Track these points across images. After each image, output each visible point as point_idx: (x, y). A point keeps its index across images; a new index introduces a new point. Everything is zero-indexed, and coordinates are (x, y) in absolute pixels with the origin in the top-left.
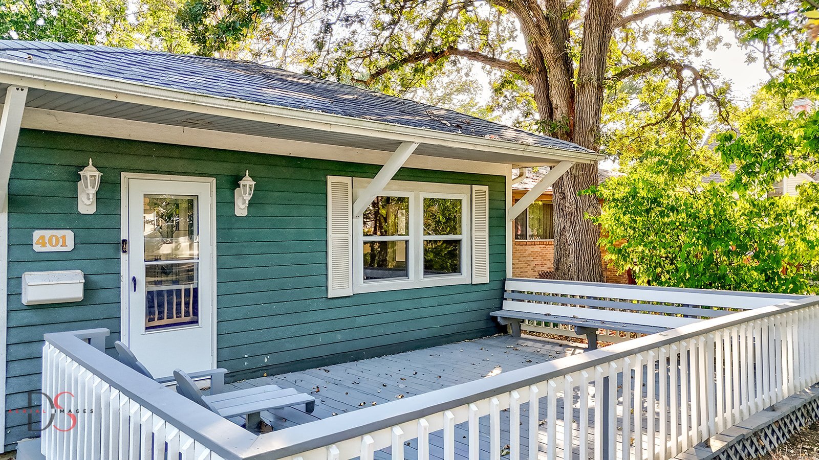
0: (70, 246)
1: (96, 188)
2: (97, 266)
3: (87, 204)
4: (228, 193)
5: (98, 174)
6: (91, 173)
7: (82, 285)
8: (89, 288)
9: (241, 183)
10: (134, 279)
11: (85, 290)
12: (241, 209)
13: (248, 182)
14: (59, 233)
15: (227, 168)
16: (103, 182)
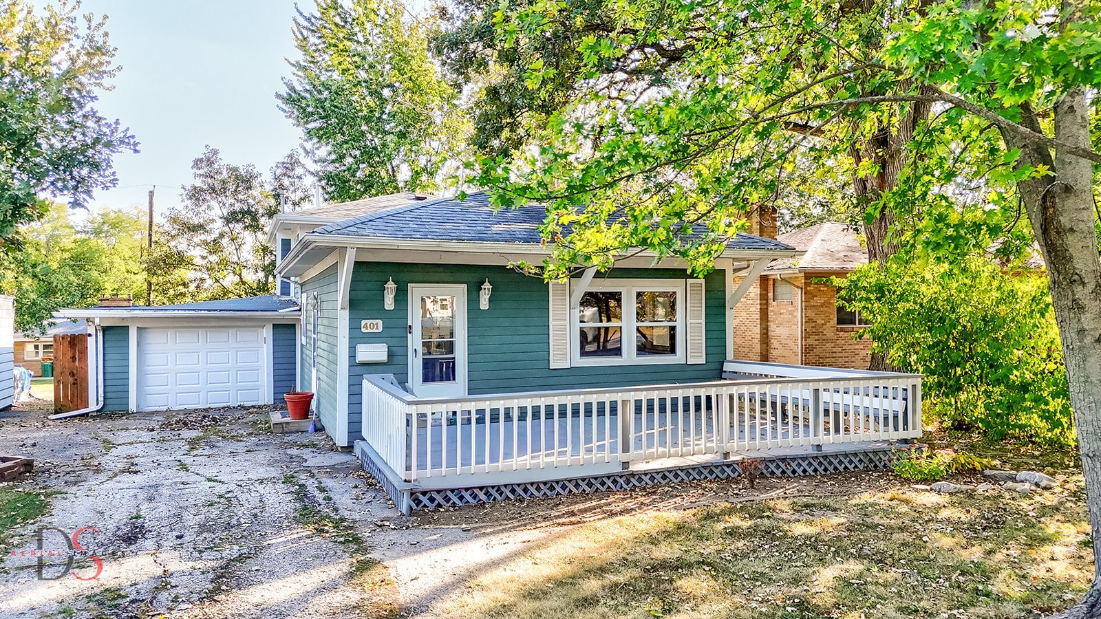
0: (380, 330)
1: (394, 294)
2: (394, 342)
3: (389, 304)
4: (475, 293)
5: (395, 286)
6: (391, 285)
7: (386, 353)
8: (390, 355)
9: (483, 287)
10: (415, 350)
11: (388, 356)
12: (484, 304)
13: (487, 286)
14: (375, 321)
15: (475, 277)
16: (397, 289)
